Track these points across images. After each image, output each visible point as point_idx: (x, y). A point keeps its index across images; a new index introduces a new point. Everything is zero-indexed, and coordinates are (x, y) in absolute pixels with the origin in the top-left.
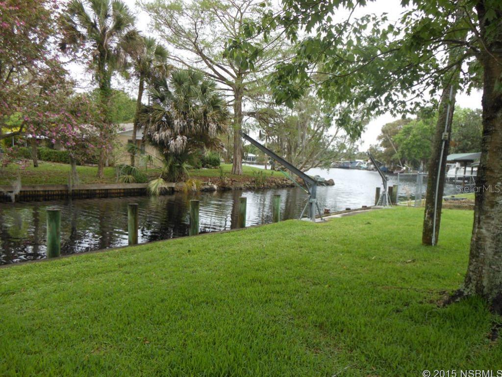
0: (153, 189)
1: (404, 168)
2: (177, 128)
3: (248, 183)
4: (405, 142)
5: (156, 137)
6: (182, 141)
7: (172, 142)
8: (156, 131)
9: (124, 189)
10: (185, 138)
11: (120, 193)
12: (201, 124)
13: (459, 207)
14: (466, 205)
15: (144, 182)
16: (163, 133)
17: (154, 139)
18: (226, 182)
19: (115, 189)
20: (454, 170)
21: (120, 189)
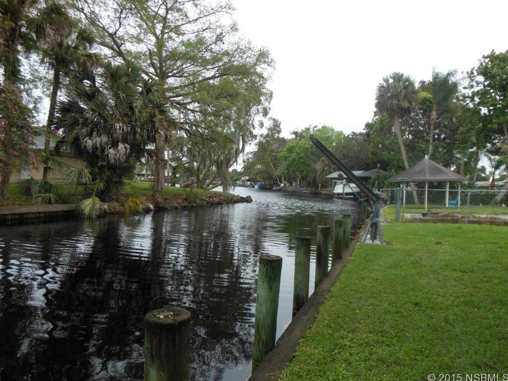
0: (87, 210)
1: (283, 185)
2: (118, 134)
3: (180, 201)
4: (290, 159)
5: (87, 144)
6: (124, 149)
7: (111, 151)
8: (88, 136)
9: (44, 213)
10: (128, 146)
11: (39, 218)
12: (148, 130)
13: (442, 221)
14: (449, 218)
15: (71, 203)
16: (98, 140)
17: (85, 147)
18: (160, 200)
19: (33, 213)
20: (341, 186)
21: (39, 213)
